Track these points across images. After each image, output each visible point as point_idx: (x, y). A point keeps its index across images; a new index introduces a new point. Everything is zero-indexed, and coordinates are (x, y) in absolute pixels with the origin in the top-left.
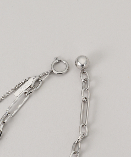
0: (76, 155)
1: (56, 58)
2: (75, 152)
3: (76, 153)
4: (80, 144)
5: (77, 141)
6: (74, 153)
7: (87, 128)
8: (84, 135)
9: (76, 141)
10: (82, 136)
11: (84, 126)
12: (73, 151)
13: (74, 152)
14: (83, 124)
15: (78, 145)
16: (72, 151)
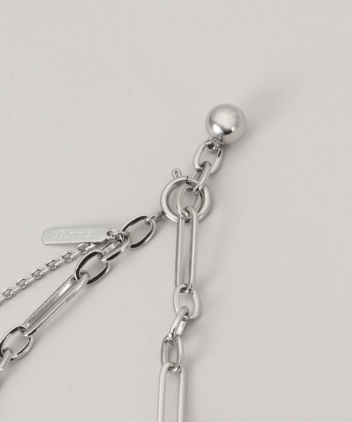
0: (177, 372)
1: (176, 172)
2: (172, 365)
3: (173, 368)
4: (179, 342)
5: (170, 335)
6: (169, 370)
7: (195, 296)
8: (187, 314)
9: (167, 336)
10: (184, 319)
11: (187, 292)
12: (166, 362)
13: (167, 365)
14: (184, 286)
15: (175, 344)
16: (162, 363)
